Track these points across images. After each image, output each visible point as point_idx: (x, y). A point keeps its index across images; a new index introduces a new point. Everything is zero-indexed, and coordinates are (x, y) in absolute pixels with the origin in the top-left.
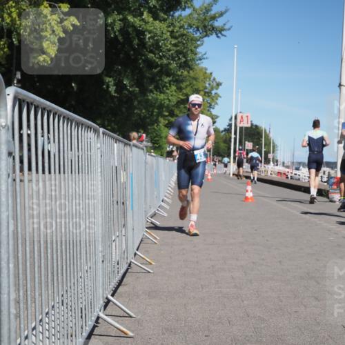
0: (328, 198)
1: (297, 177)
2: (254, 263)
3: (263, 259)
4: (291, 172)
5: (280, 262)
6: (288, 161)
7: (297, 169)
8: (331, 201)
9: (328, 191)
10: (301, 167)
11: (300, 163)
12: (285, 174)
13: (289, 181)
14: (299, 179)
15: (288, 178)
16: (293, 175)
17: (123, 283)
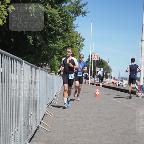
0: (136, 95)
1: (121, 85)
2: (99, 127)
3: (103, 125)
4: (118, 82)
5: (111, 126)
6: (117, 77)
7: (122, 81)
8: (137, 97)
9: (136, 92)
10: (123, 80)
11: (123, 78)
12: (115, 83)
13: (117, 87)
14: (122, 86)
15: (116, 85)
16: (119, 84)
17: (34, 136)
